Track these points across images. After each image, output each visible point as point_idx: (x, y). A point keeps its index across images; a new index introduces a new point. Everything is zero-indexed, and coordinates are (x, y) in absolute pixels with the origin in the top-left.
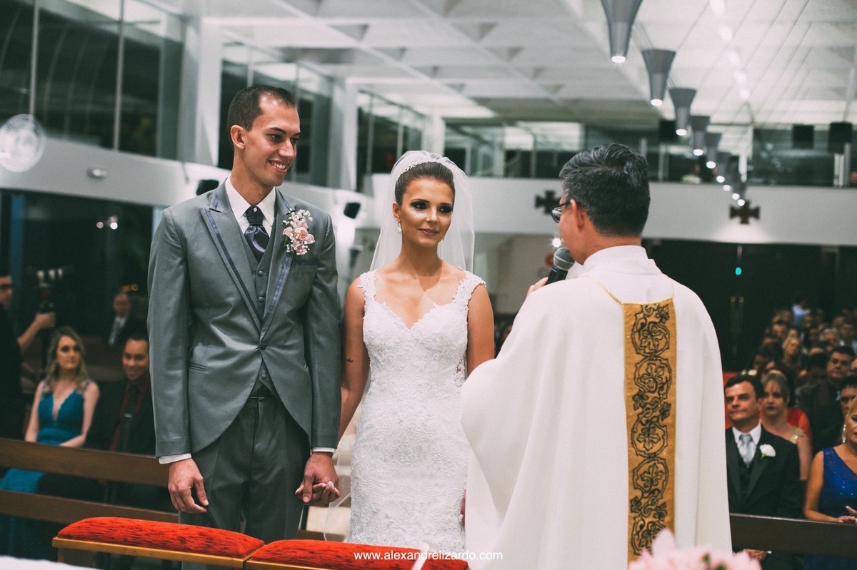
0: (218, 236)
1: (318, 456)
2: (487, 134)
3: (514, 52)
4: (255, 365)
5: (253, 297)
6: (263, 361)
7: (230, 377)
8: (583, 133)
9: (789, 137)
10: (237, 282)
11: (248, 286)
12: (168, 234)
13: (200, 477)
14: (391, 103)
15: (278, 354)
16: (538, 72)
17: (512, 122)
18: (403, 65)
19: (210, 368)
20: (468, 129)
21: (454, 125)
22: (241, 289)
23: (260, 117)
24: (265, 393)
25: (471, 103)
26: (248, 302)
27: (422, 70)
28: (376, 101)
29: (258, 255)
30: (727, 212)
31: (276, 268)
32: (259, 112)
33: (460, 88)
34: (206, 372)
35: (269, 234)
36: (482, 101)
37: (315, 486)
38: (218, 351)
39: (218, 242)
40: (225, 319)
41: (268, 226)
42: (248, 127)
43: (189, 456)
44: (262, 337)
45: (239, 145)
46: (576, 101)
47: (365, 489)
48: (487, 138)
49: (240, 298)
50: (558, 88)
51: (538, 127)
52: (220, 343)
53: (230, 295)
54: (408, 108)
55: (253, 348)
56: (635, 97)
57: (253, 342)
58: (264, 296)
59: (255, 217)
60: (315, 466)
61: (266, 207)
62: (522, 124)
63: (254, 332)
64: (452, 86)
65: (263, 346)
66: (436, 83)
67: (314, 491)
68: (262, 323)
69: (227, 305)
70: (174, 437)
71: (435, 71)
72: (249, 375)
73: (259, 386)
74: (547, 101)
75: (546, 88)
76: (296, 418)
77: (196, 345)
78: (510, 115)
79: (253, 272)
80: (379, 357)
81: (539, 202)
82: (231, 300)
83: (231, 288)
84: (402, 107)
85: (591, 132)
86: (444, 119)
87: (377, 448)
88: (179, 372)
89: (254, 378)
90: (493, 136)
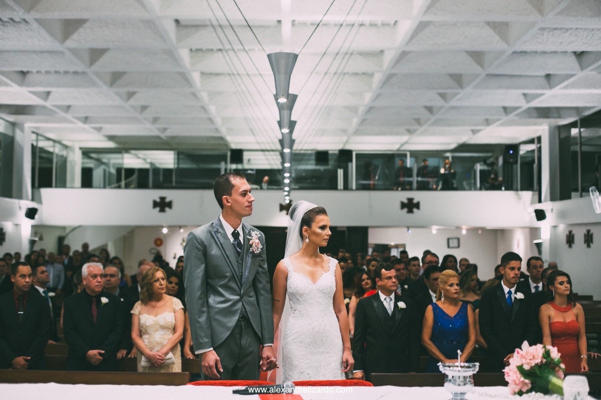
0: (221, 244)
1: (267, 347)
2: (105, 158)
3: (144, 108)
4: (239, 305)
5: (238, 273)
6: (243, 303)
7: (228, 312)
8: (176, 157)
9: (313, 157)
10: (231, 266)
11: (235, 268)
12: (197, 243)
13: (218, 358)
14: (49, 139)
15: (249, 300)
16: (155, 120)
17: (127, 150)
18: (69, 116)
19: (218, 308)
20: (93, 155)
21: (87, 153)
22: (232, 270)
23: (234, 188)
24: (244, 318)
25: (105, 139)
26: (235, 276)
27: (79, 119)
28: (40, 138)
29: (239, 253)
30: (278, 208)
31: (246, 259)
32: (233, 186)
33: (99, 129)
34: (216, 310)
35: (242, 243)
36: (111, 138)
37: (268, 361)
38: (221, 299)
39: (221, 247)
40: (226, 283)
41: (241, 238)
42: (230, 194)
43: (212, 349)
44: (242, 292)
45: (229, 204)
46: (173, 138)
47: (296, 362)
48: (105, 160)
49: (232, 274)
50: (165, 130)
51: (142, 153)
52: (222, 295)
53: (227, 272)
54: (59, 142)
55: (238, 297)
56: (217, 135)
57: (237, 295)
58: (242, 273)
59: (235, 235)
60: (266, 352)
61: (240, 230)
62: (133, 152)
63: (238, 290)
64: (95, 129)
65: (242, 297)
66: (86, 126)
67: (268, 364)
68: (241, 285)
69: (227, 277)
70: (206, 340)
71: (86, 120)
72: (237, 310)
73: (242, 315)
74: (158, 137)
75: (159, 129)
76: (256, 330)
77: (210, 297)
78: (127, 146)
79: (237, 262)
80: (300, 299)
81: (155, 204)
82: (228, 274)
83: (228, 269)
84: (54, 141)
85: (181, 156)
86: (81, 148)
87: (301, 342)
88: (205, 309)
89: (239, 311)
90: (109, 159)
